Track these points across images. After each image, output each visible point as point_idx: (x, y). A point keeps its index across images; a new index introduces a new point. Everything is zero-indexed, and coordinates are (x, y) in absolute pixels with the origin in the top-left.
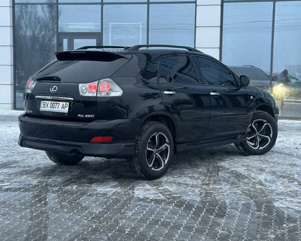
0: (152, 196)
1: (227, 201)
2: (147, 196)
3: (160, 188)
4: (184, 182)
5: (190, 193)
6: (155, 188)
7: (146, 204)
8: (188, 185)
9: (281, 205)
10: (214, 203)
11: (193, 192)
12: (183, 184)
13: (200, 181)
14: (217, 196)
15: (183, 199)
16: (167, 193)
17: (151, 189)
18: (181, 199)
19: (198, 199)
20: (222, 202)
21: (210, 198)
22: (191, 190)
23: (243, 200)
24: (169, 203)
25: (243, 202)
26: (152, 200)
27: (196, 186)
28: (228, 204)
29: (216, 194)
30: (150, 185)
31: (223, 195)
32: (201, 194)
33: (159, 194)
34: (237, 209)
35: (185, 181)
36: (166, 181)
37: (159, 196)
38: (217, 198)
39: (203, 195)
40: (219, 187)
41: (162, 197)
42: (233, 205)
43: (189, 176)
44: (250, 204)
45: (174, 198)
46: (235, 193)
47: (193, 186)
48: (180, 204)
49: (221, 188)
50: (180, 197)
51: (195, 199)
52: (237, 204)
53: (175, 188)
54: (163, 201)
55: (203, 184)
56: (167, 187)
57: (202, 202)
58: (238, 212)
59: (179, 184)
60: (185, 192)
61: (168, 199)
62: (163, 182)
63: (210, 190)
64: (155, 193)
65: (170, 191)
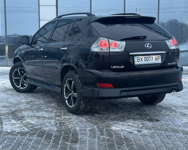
0: (18, 129)
1: (77, 129)
2: (14, 130)
3: (23, 122)
4: (41, 116)
5: (48, 124)
6: (19, 122)
7: (13, 137)
8: (45, 118)
9: (117, 128)
10: (68, 131)
11: (50, 123)
12: (41, 117)
13: (54, 114)
14: (69, 125)
15: (43, 130)
16: (29, 126)
17: (16, 124)
18: (41, 130)
19: (55, 129)
20: (73, 130)
21: (63, 127)
22: (48, 122)
23: (89, 127)
24: (32, 135)
25: (89, 128)
26: (18, 133)
27: (51, 118)
28: (78, 131)
29: (68, 124)
30: (15, 120)
31: (73, 124)
32: (56, 124)
33: (24, 127)
34: (86, 134)
35: (43, 115)
36: (27, 116)
37: (24, 129)
38: (69, 126)
39: (58, 125)
40: (68, 117)
41: (26, 130)
42: (82, 131)
43: (44, 111)
44: (95, 129)
45: (36, 129)
46: (82, 121)
47: (49, 118)
48: (42, 134)
49: (70, 118)
50: (40, 128)
51: (53, 129)
52: (85, 130)
53: (36, 121)
54: (27, 133)
55: (56, 116)
56: (29, 121)
57: (58, 131)
58: (87, 137)
59: (38, 117)
60: (43, 124)
61: (32, 131)
62: (25, 116)
63: (62, 121)
64: (20, 127)
65: (32, 124)
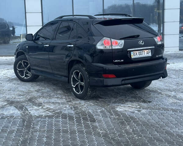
0: (43, 113)
1: (90, 111)
2: (41, 114)
3: (44, 108)
4: (55, 102)
5: (65, 109)
6: (40, 107)
7: (43, 119)
9: (121, 110)
10: (84, 113)
11: (66, 107)
13: (65, 100)
14: (82, 108)
15: (64, 113)
17: (39, 109)
18: (62, 113)
19: (73, 112)
20: (88, 112)
21: (78, 110)
22: (64, 107)
24: (57, 117)
25: (99, 110)
26: (46, 117)
27: (65, 103)
28: (92, 113)
30: (36, 106)
31: (85, 107)
32: (71, 108)
33: (47, 112)
34: (99, 115)
38: (83, 110)
39: (73, 109)
40: (78, 102)
41: (50, 114)
42: (95, 113)
43: (55, 97)
44: (104, 111)
45: (58, 113)
46: (91, 105)
47: (62, 104)
48: (64, 116)
49: (80, 103)
51: (71, 112)
52: (97, 112)
53: (54, 106)
54: (53, 116)
56: (48, 106)
57: (76, 113)
58: (101, 117)
60: (61, 109)
61: (55, 114)
63: (75, 105)
64: (44, 111)
65: (52, 109)
